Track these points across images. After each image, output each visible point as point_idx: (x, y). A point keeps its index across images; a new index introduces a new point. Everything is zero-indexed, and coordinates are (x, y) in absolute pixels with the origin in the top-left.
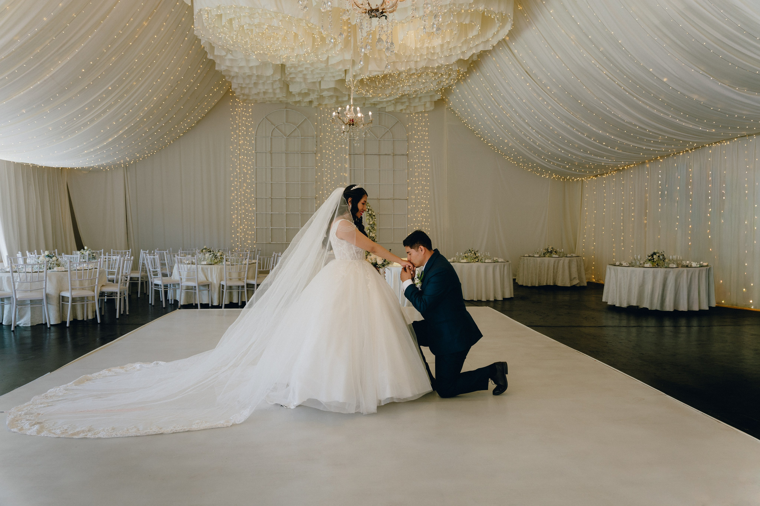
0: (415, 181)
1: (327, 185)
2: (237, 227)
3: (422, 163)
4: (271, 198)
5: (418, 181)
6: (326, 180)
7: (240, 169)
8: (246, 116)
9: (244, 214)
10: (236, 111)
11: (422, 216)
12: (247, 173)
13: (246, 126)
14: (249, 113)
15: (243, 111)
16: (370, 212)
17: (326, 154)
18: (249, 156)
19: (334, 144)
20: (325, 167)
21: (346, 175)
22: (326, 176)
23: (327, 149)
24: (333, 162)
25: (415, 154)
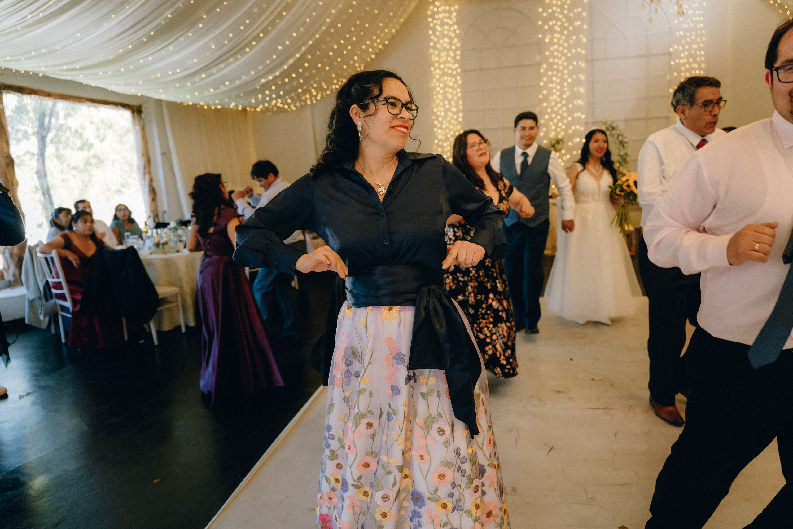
1: (556, 106)
3: (692, 63)
6: (555, 100)
7: (443, 94)
8: (448, 24)
10: (436, 19)
12: (452, 99)
13: (450, 37)
14: (452, 19)
15: (444, 17)
16: (620, 138)
17: (554, 63)
18: (455, 76)
19: (564, 48)
20: (552, 82)
21: (582, 90)
22: (554, 94)
23: (554, 57)
24: (563, 74)
25: (683, 51)
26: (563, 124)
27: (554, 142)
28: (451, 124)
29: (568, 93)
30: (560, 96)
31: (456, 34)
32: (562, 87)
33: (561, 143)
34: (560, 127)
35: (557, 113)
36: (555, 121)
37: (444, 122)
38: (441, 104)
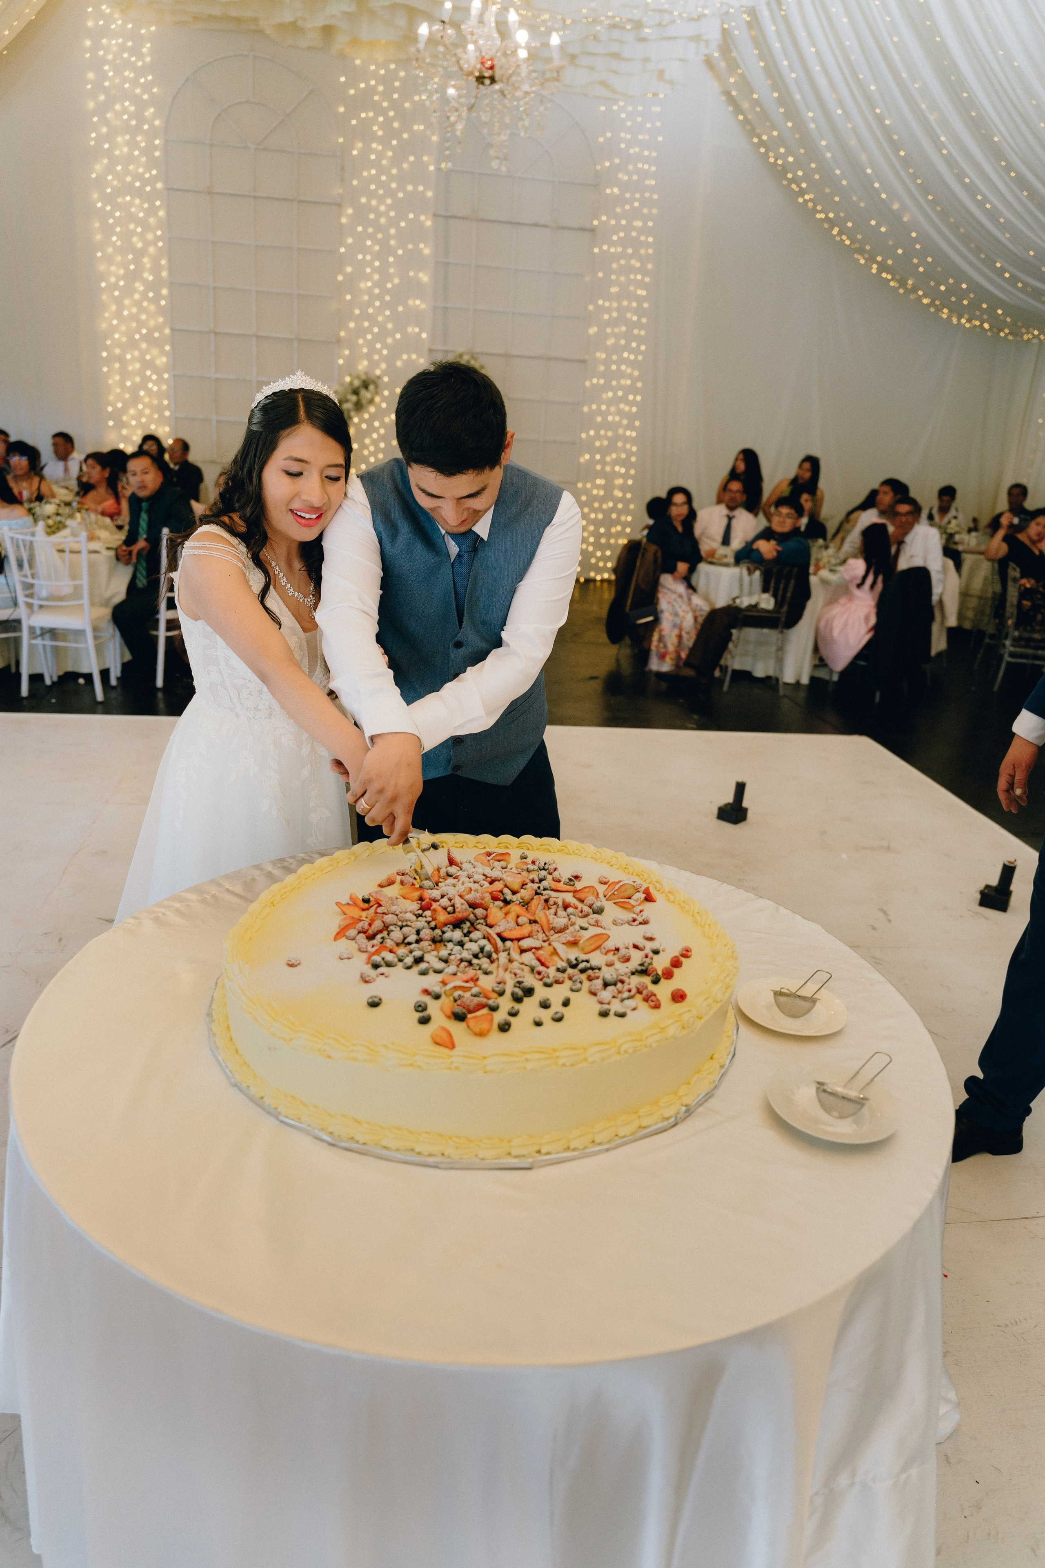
0: (608, 310)
1: (370, 304)
2: (124, 410)
3: (631, 256)
4: (216, 333)
5: (617, 310)
6: (369, 291)
7: (122, 237)
8: (133, 67)
9: (141, 373)
10: (102, 47)
11: (620, 413)
12: (143, 252)
13: (136, 100)
14: (141, 56)
15: (123, 48)
17: (369, 208)
18: (149, 198)
19: (391, 178)
20: (365, 250)
21: (424, 277)
22: (369, 277)
23: (371, 195)
24: (388, 237)
25: (616, 230)
26: (385, 345)
27: (357, 383)
28: (141, 309)
29: (397, 281)
30: (379, 284)
31: (151, 94)
32: (385, 265)
33: (371, 387)
34: (379, 352)
35: (373, 322)
36: (369, 337)
37: (127, 302)
38: (119, 258)
